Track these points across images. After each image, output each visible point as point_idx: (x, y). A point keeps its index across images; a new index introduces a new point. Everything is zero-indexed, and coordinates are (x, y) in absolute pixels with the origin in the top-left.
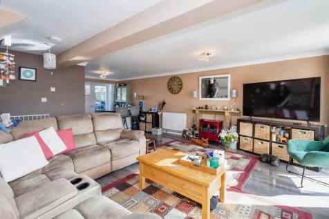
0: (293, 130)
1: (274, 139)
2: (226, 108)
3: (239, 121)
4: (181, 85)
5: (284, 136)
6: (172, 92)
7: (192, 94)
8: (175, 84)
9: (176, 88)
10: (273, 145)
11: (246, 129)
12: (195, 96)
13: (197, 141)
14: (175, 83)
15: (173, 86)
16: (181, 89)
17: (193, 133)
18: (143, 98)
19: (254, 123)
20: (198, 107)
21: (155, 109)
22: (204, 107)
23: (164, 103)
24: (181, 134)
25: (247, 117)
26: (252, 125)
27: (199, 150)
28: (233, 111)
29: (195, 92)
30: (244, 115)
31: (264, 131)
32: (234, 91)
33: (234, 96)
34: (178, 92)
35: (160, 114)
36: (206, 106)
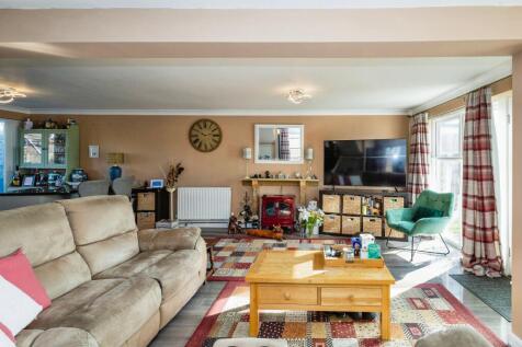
0: (386, 200)
1: (365, 213)
2: (298, 175)
3: (322, 193)
4: (220, 135)
5: (374, 207)
6: (199, 149)
7: (242, 153)
8: (204, 134)
9: (208, 140)
10: (365, 220)
11: (332, 203)
12: (249, 156)
13: (260, 231)
14: (206, 132)
15: (201, 138)
16: (219, 143)
17: (247, 220)
18: (123, 158)
19: (341, 194)
20: (253, 174)
21: (157, 182)
22: (263, 175)
23: (180, 170)
24: (226, 226)
25: (330, 187)
26: (338, 197)
27: (274, 245)
28: (309, 179)
29: (249, 150)
30: (325, 184)
31: (353, 204)
32: (311, 150)
33: (310, 157)
34: (213, 149)
35: (171, 190)
36: (267, 173)
